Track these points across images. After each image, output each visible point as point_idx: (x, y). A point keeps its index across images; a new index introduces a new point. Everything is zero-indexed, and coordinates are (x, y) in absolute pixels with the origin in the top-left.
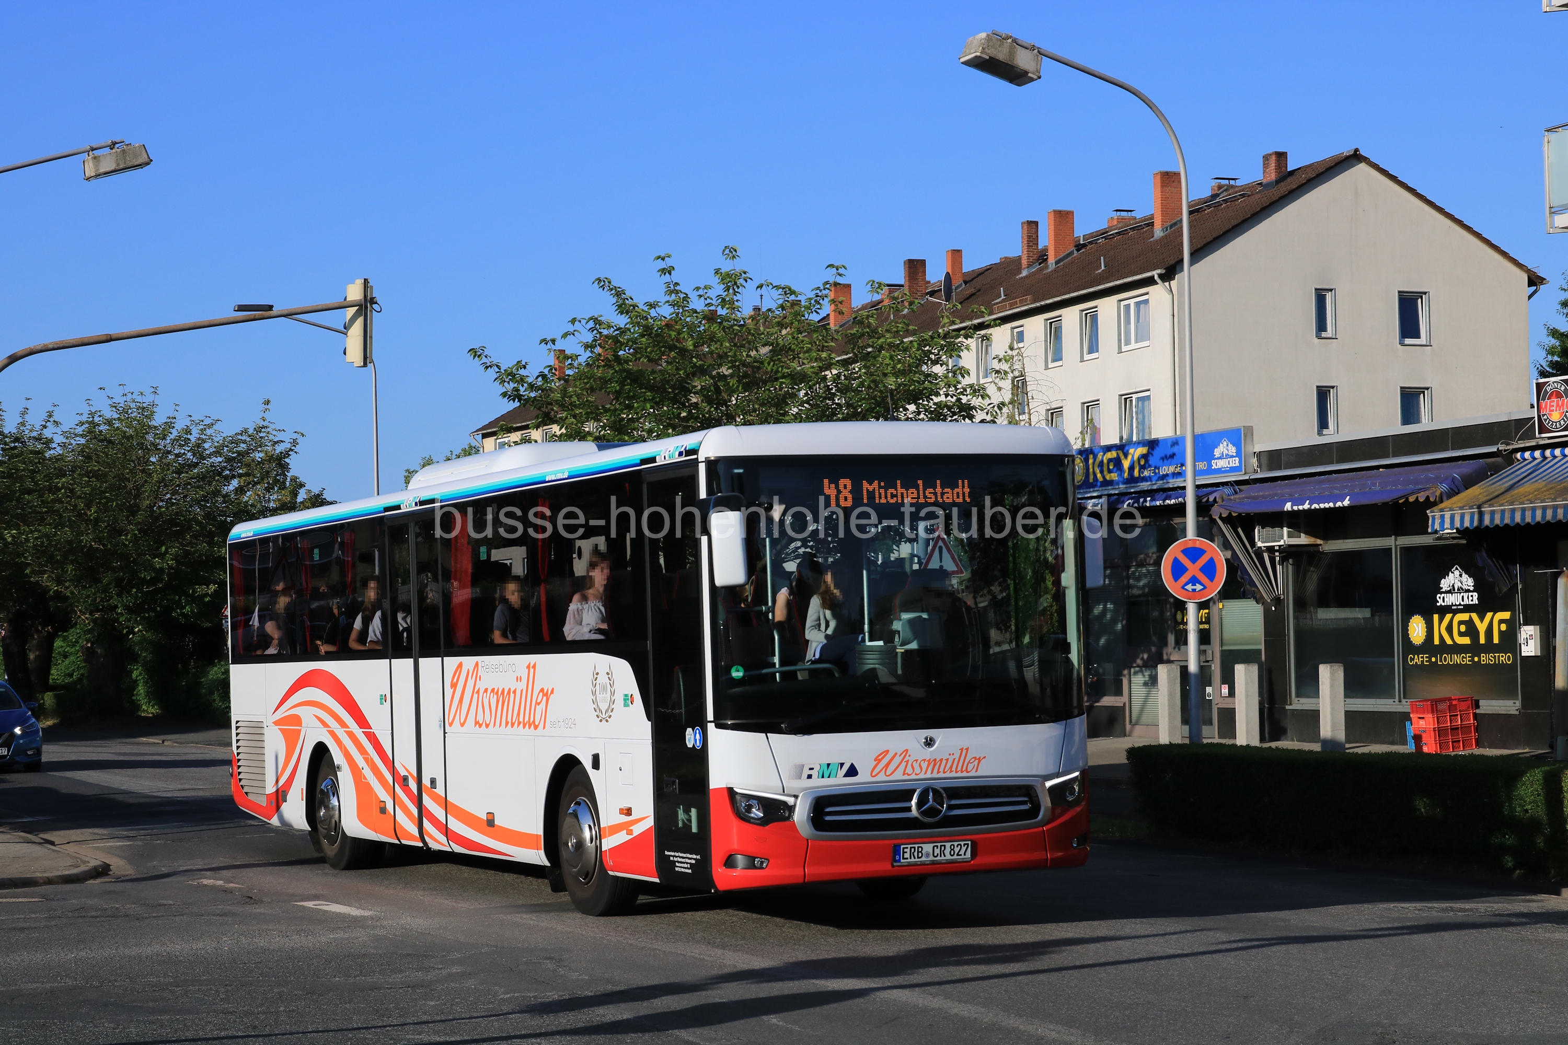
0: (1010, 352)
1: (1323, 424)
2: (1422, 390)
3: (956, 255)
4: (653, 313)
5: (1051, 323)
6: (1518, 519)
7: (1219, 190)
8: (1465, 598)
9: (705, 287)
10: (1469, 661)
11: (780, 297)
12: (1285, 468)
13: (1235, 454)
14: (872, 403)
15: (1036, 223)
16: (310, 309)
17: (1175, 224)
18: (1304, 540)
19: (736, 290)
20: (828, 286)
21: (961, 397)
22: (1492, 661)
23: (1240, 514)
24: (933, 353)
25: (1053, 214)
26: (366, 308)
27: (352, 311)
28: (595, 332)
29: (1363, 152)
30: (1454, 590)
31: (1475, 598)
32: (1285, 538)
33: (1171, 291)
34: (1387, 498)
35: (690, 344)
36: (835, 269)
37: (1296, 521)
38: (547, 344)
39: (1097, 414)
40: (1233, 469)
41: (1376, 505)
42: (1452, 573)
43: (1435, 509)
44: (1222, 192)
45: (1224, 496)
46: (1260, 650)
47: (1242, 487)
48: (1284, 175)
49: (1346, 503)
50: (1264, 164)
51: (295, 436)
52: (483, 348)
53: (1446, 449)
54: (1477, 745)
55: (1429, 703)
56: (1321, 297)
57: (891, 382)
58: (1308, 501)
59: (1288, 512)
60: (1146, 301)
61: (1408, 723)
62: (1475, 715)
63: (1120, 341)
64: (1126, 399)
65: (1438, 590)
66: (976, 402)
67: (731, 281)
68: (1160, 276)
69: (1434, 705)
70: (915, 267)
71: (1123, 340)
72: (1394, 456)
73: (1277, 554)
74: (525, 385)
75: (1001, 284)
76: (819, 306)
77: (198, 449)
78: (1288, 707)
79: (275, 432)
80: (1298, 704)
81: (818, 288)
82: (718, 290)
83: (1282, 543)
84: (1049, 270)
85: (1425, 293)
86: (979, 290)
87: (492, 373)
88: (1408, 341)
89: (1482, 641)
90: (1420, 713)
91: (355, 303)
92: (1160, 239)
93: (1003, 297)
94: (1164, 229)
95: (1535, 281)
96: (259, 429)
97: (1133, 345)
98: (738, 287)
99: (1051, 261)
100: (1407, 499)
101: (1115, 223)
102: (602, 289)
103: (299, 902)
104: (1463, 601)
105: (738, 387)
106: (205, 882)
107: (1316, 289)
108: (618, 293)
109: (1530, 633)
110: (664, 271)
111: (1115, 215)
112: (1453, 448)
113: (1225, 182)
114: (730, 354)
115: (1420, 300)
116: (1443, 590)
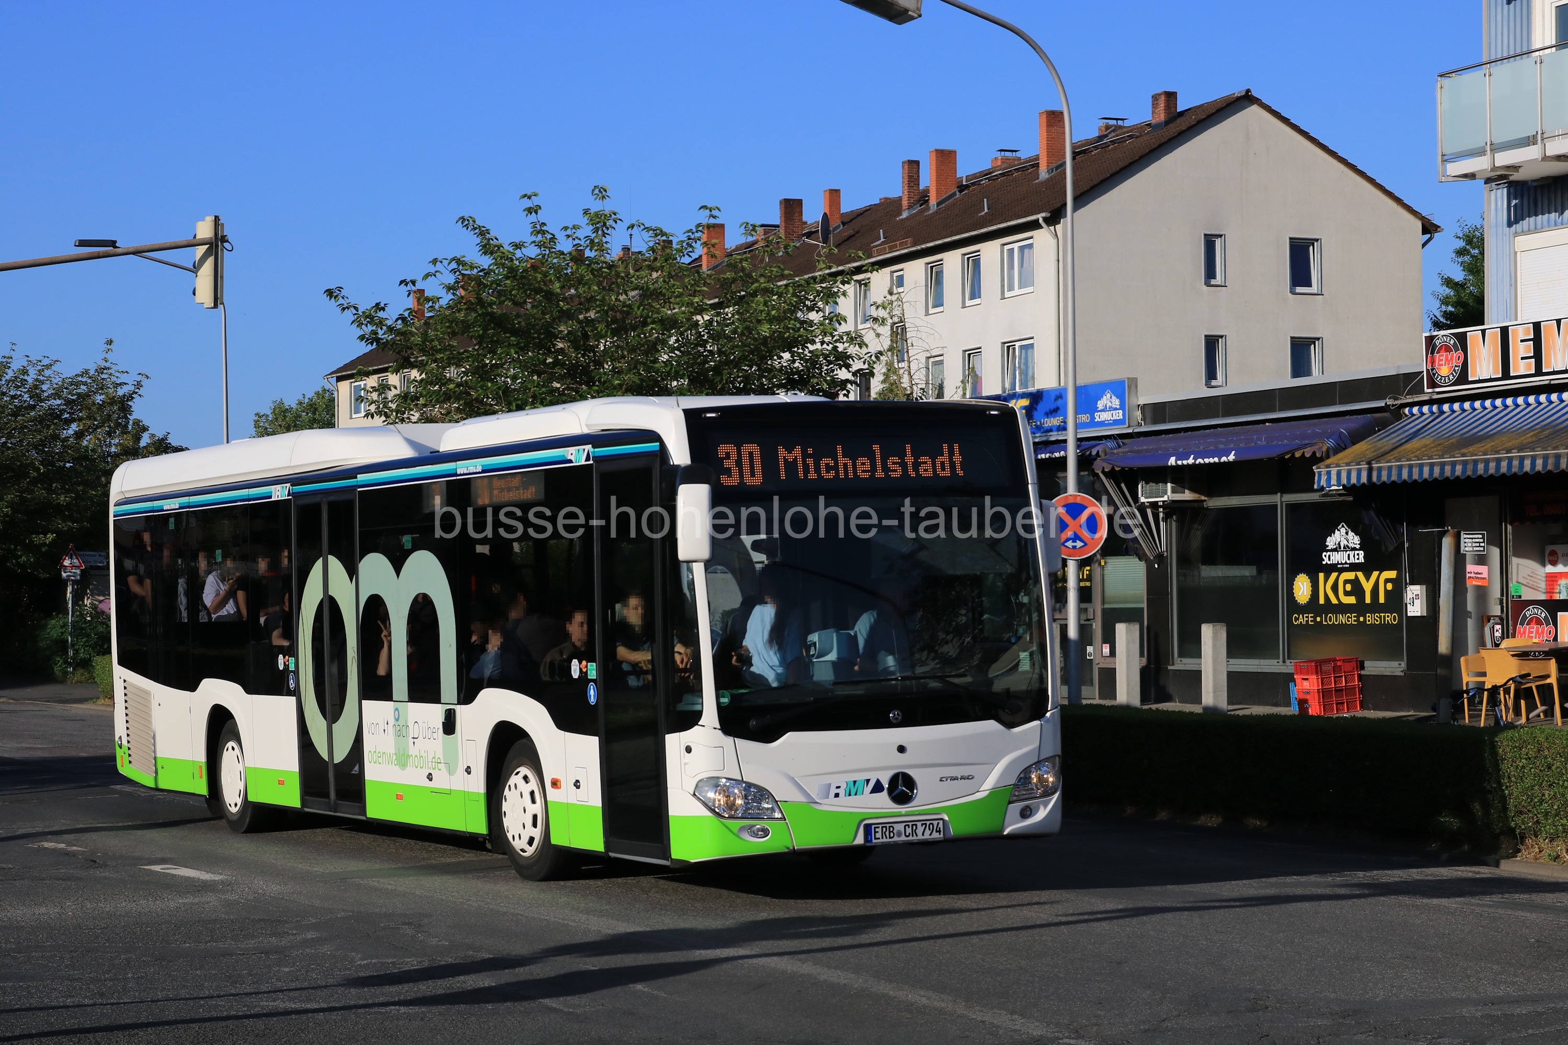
0: (889, 297)
1: (1211, 374)
2: (1313, 341)
3: (834, 195)
4: (518, 254)
5: (932, 267)
6: (1405, 475)
7: (1106, 131)
8: (1351, 557)
9: (574, 227)
10: (1355, 621)
11: (651, 239)
12: (1170, 421)
13: (1118, 407)
14: (746, 350)
15: (917, 163)
16: (157, 247)
17: (1058, 167)
18: (1187, 495)
19: (606, 231)
20: (700, 228)
21: (838, 344)
22: (1377, 621)
23: (1123, 469)
24: (808, 299)
25: (934, 153)
26: (217, 246)
27: (201, 250)
28: (458, 273)
29: (1255, 93)
30: (1340, 548)
31: (1361, 557)
32: (1168, 493)
33: (1056, 235)
34: (1273, 453)
35: (556, 288)
36: (708, 211)
37: (1180, 476)
38: (406, 285)
39: (979, 362)
40: (1116, 422)
41: (1262, 460)
42: (1338, 530)
43: (1321, 465)
44: (1110, 133)
45: (1107, 450)
46: (1143, 609)
47: (1125, 441)
48: (1174, 116)
49: (1232, 457)
50: (1153, 104)
51: (139, 378)
52: (340, 288)
53: (1333, 403)
54: (1362, 707)
55: (1313, 664)
56: (1210, 242)
57: (765, 330)
58: (1192, 456)
59: (1172, 466)
60: (1030, 246)
61: (1291, 685)
62: (1360, 676)
63: (1003, 286)
64: (1008, 347)
65: (1324, 548)
66: (853, 350)
67: (601, 222)
68: (1045, 219)
69: (1318, 667)
70: (792, 207)
71: (1006, 285)
72: (1281, 410)
73: (1161, 510)
74: (384, 328)
75: (880, 226)
76: (691, 250)
77: (35, 392)
78: (1170, 668)
79: (117, 374)
80: (1181, 664)
81: (690, 231)
82: (586, 231)
83: (1165, 498)
84: (931, 212)
85: (1317, 240)
86: (858, 232)
87: (349, 315)
88: (1299, 289)
89: (1368, 600)
90: (1304, 674)
91: (205, 242)
92: (1045, 181)
93: (882, 240)
94: (1050, 171)
95: (1429, 228)
96: (101, 370)
97: (1017, 291)
98: (608, 229)
99: (933, 202)
100: (1293, 454)
101: (999, 164)
102: (465, 228)
103: (146, 865)
104: (1349, 559)
105: (606, 332)
106: (47, 845)
107: (1205, 235)
108: (483, 233)
109: (1416, 593)
110: (530, 211)
111: (999, 155)
112: (1342, 403)
113: (1114, 122)
114: (598, 298)
115: (1311, 247)
116: (1329, 548)
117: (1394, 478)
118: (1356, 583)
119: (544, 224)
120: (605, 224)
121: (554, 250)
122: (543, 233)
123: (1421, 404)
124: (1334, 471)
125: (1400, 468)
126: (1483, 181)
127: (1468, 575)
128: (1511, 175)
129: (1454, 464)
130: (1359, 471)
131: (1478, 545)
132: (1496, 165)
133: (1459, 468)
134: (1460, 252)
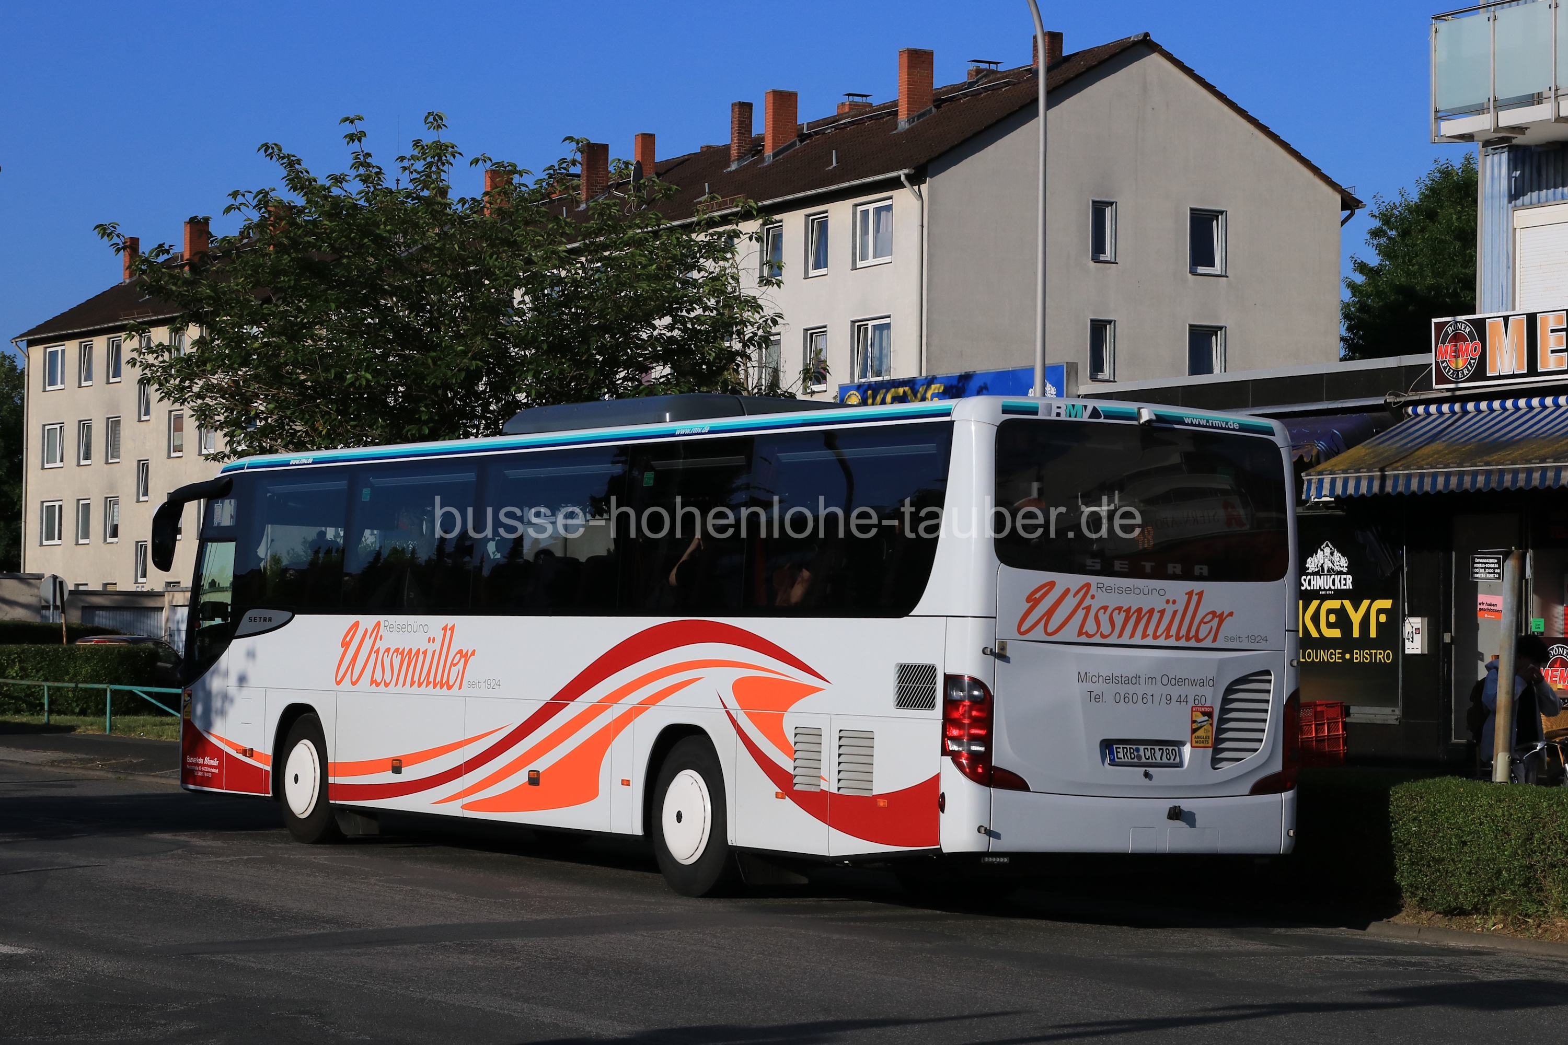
1: (1097, 365)
2: (1214, 330)
3: (648, 141)
5: (768, 230)
6: (1414, 486)
7: (977, 75)
8: (1337, 582)
9: (409, 158)
10: (1339, 658)
15: (750, 106)
17: (924, 114)
19: (441, 167)
20: (564, 165)
22: (1367, 659)
25: (771, 95)
28: (263, 210)
29: (1154, 38)
30: (1323, 571)
31: (1349, 582)
33: (921, 196)
39: (824, 343)
42: (1321, 550)
44: (981, 78)
48: (1058, 61)
53: (1322, 400)
56: (1099, 209)
60: (889, 208)
62: (1345, 725)
63: (854, 254)
64: (859, 327)
65: (1304, 571)
67: (435, 156)
68: (907, 176)
70: (595, 153)
71: (858, 254)
72: (1255, 405)
75: (705, 179)
81: (552, 168)
84: (766, 164)
85: (1222, 212)
88: (1201, 270)
89: (1356, 634)
92: (905, 132)
93: (708, 195)
94: (910, 120)
95: (1350, 203)
97: (871, 261)
99: (768, 152)
101: (847, 110)
102: (270, 157)
104: (1334, 584)
107: (1094, 202)
108: (291, 163)
109: (1416, 626)
110: (352, 138)
111: (847, 100)
112: (1329, 399)
113: (986, 66)
114: (438, 245)
115: (1215, 222)
116: (1310, 571)
117: (1401, 488)
118: (1341, 613)
119: (368, 155)
120: (440, 159)
121: (380, 187)
122: (369, 165)
123: (1427, 402)
124: (1327, 479)
125: (1409, 477)
126: (1481, 144)
127: (1479, 607)
128: (1514, 138)
129: (1475, 474)
130: (1358, 481)
131: (1492, 571)
132: (1500, 125)
133: (1481, 479)
134: (1375, 233)
